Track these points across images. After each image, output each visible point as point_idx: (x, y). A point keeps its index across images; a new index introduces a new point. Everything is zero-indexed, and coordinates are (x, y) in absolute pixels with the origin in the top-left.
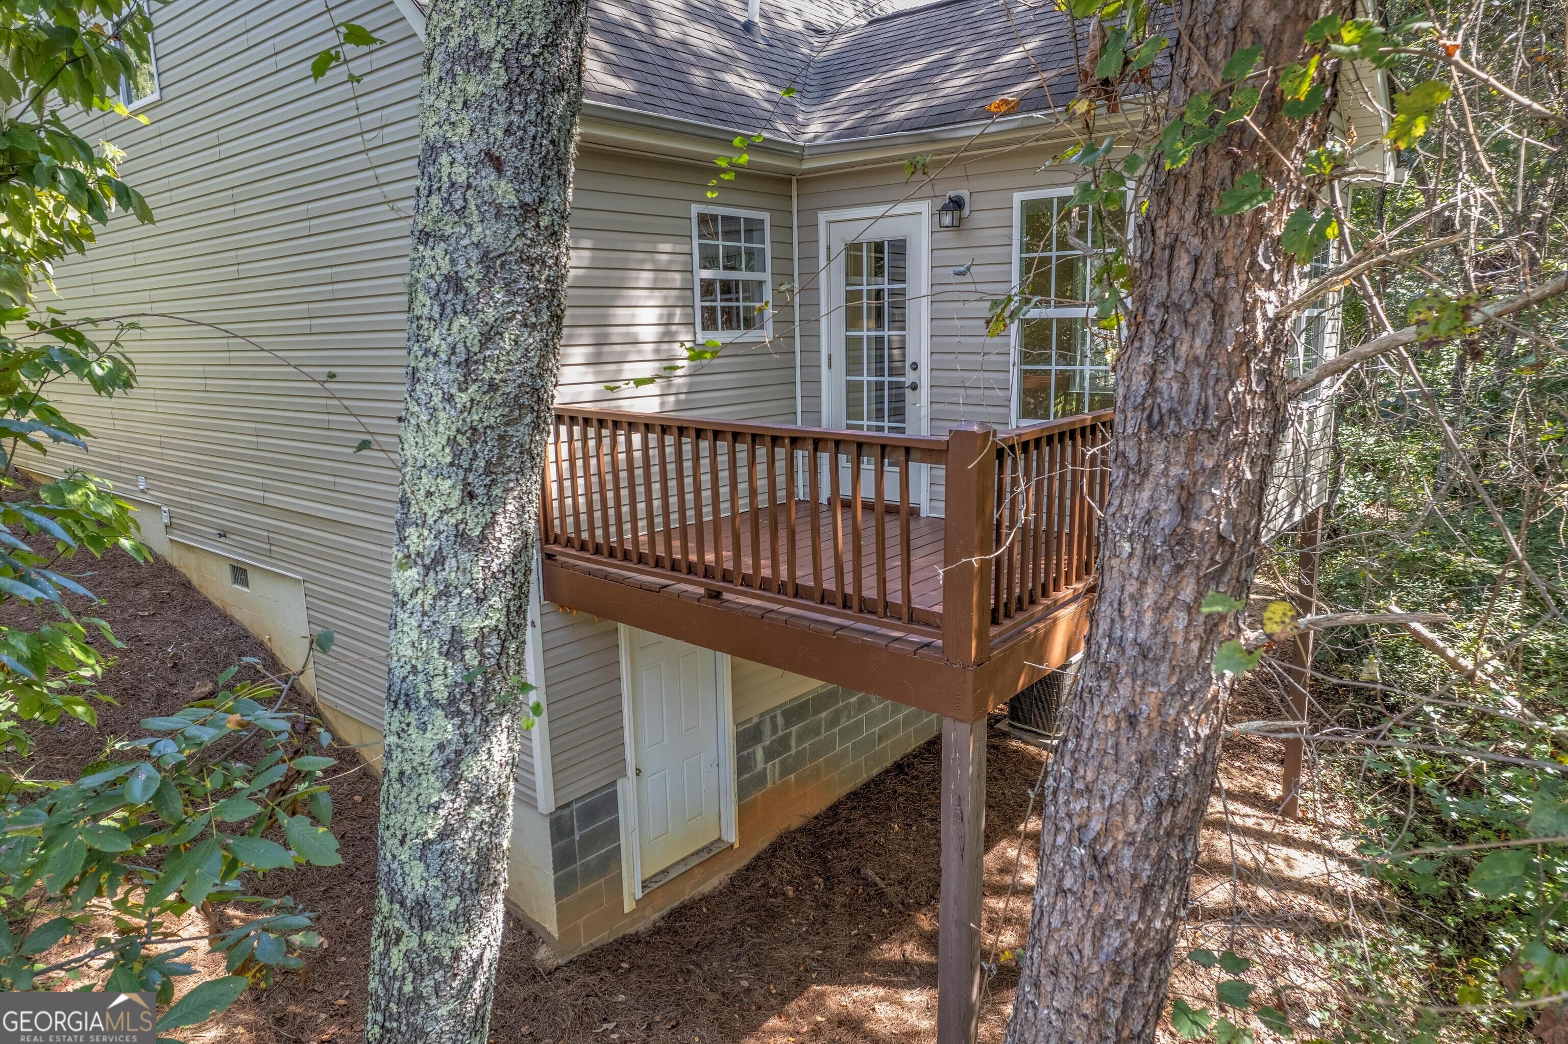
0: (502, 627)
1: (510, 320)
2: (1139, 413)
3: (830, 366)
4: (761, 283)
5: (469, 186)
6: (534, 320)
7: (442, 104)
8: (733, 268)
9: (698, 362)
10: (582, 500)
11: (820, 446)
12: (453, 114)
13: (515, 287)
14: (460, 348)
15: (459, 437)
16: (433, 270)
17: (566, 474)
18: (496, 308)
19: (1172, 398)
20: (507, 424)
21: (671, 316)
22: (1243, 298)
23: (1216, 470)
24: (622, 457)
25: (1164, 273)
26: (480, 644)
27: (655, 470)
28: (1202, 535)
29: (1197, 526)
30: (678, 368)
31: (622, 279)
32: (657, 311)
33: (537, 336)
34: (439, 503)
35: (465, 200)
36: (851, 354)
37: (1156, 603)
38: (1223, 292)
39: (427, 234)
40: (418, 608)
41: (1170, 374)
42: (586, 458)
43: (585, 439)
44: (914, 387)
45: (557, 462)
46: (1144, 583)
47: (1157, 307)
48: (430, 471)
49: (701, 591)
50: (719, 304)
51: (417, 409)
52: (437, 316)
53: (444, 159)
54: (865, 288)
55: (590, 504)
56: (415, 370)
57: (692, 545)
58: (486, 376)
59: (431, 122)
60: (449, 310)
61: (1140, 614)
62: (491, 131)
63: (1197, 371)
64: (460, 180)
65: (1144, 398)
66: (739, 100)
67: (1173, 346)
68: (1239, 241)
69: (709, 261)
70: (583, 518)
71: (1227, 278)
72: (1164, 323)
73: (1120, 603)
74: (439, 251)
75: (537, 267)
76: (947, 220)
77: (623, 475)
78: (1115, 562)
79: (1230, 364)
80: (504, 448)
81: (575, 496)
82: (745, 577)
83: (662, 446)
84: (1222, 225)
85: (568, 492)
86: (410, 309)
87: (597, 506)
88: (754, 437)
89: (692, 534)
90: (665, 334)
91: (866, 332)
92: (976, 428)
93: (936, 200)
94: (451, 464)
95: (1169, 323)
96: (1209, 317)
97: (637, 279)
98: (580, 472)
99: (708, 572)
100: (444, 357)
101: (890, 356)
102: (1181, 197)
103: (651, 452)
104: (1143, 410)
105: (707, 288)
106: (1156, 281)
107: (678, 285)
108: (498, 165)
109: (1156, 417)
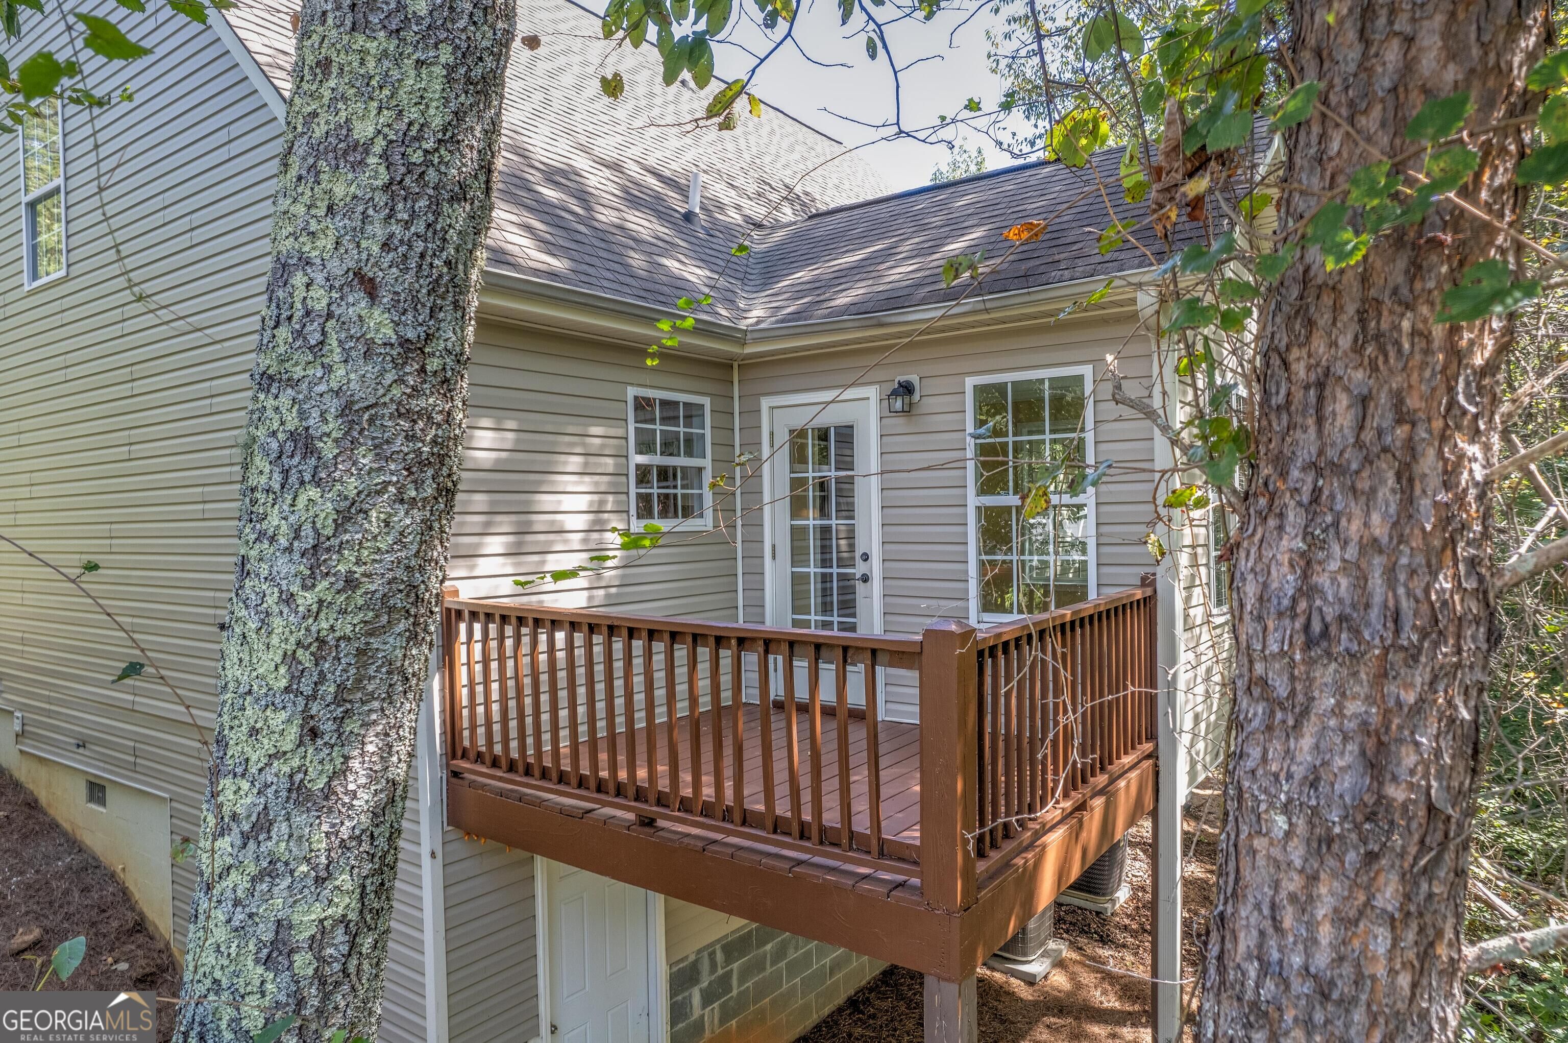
0: (353, 916)
1: (378, 493)
2: (1287, 622)
3: (774, 557)
4: (700, 470)
5: (330, 316)
6: (413, 493)
7: (299, 209)
8: (671, 455)
9: (634, 552)
10: (495, 707)
11: (772, 647)
12: (313, 222)
13: (388, 450)
14: (307, 530)
15: (300, 652)
16: (276, 425)
17: (479, 678)
18: (360, 477)
19: (1341, 601)
20: (371, 634)
21: (602, 503)
22: (1440, 453)
23: (1418, 709)
24: (543, 658)
25: (1311, 421)
26: (316, 944)
27: (581, 671)
28: (1404, 806)
29: (1397, 793)
30: (608, 558)
31: (549, 463)
32: (588, 497)
33: (417, 515)
34: (267, 744)
35: (324, 333)
36: (796, 543)
37: (1336, 910)
38: (1410, 446)
39: (271, 378)
40: (229, 894)
41: (1334, 565)
42: (502, 659)
43: (501, 638)
44: (865, 579)
45: (468, 664)
46: (1313, 879)
47: (1303, 469)
48: (257, 700)
49: (631, 816)
50: (655, 491)
51: (244, 612)
52: (277, 487)
53: (299, 280)
54: (811, 475)
55: (504, 711)
56: (244, 560)
57: (622, 758)
58: (342, 568)
59: (285, 233)
60: (293, 479)
61: (1312, 925)
62: (364, 244)
63: (1378, 561)
64: (318, 307)
65: (1294, 600)
66: (679, 283)
67: (1336, 524)
68: (1427, 373)
69: (645, 446)
70: (496, 728)
71: (1414, 424)
72: (1316, 492)
73: (1273, 906)
74: (284, 400)
75: (421, 424)
76: (898, 404)
77: (544, 678)
78: (1259, 843)
79: (1428, 551)
80: (365, 666)
81: (487, 703)
82: (683, 800)
83: (589, 646)
84: (1400, 351)
85: (480, 699)
86: (244, 479)
87: (513, 713)
88: (695, 637)
89: (621, 743)
90: (595, 522)
91: (812, 520)
92: (954, 627)
93: (884, 385)
94: (287, 690)
95: (1326, 492)
96: (1391, 482)
97: (565, 463)
98: (494, 675)
99: (640, 795)
100: (283, 542)
101: (838, 546)
102: (1327, 316)
103: (577, 652)
104: (1294, 617)
105: (643, 474)
106: (1299, 434)
107: (611, 470)
108: (371, 289)
109: (1316, 627)
